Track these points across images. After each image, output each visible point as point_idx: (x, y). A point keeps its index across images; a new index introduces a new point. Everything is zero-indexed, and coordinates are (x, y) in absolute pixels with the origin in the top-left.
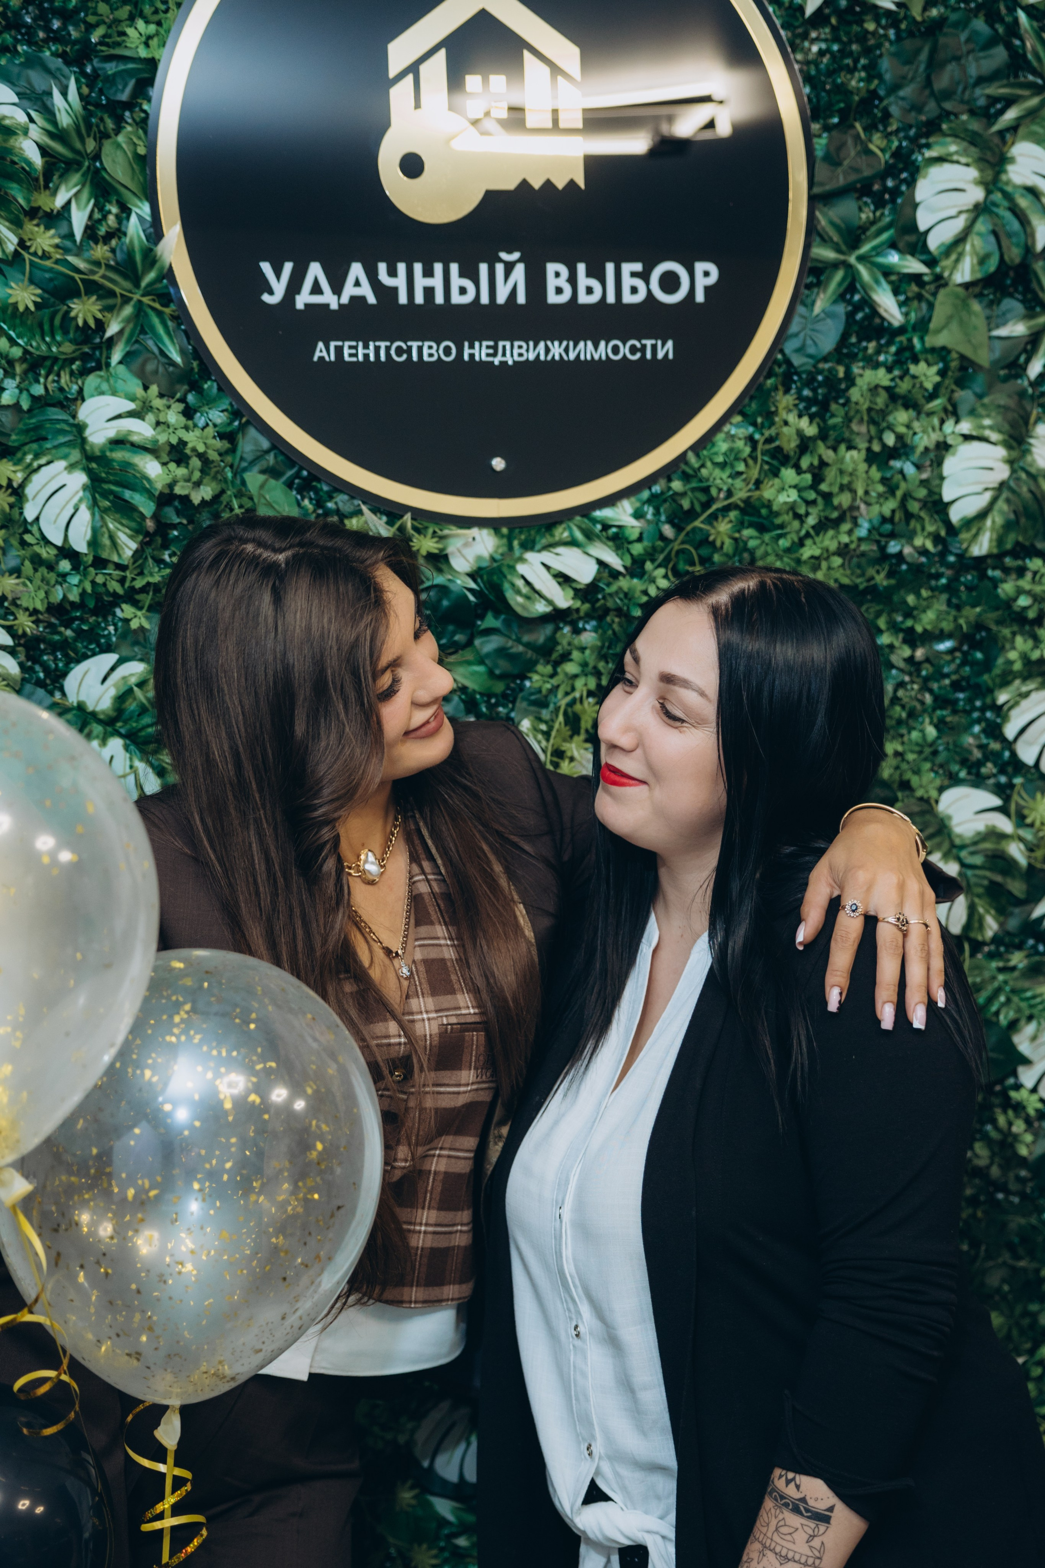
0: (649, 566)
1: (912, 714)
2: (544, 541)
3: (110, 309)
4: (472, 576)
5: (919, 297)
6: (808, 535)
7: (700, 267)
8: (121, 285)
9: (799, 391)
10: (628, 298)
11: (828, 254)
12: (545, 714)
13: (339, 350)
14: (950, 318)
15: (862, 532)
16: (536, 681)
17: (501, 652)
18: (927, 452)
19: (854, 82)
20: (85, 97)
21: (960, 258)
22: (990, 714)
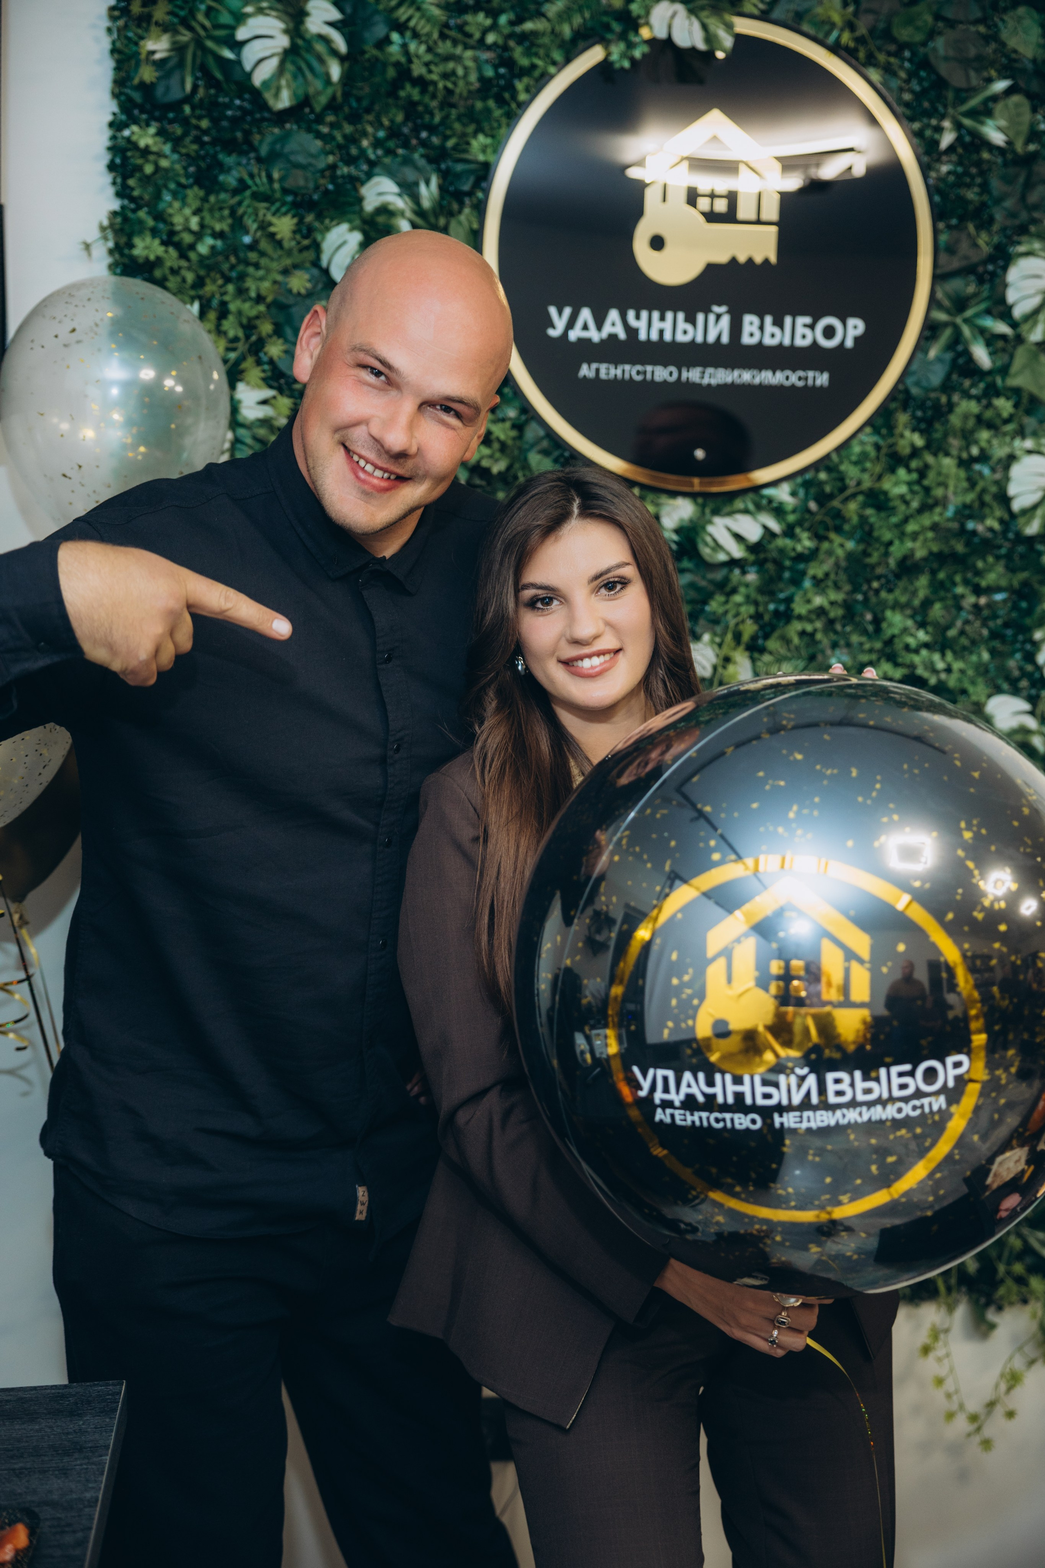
0: (798, 530)
1: (974, 642)
2: (727, 509)
4: (677, 531)
5: (1004, 350)
6: (912, 516)
7: (852, 322)
9: (914, 412)
10: (799, 342)
11: (941, 316)
12: (718, 629)
13: (598, 370)
14: (1024, 367)
15: (950, 512)
16: (715, 605)
17: (692, 585)
18: (1000, 461)
19: (971, 195)
20: (441, 188)
21: (1035, 324)
22: (1028, 647)
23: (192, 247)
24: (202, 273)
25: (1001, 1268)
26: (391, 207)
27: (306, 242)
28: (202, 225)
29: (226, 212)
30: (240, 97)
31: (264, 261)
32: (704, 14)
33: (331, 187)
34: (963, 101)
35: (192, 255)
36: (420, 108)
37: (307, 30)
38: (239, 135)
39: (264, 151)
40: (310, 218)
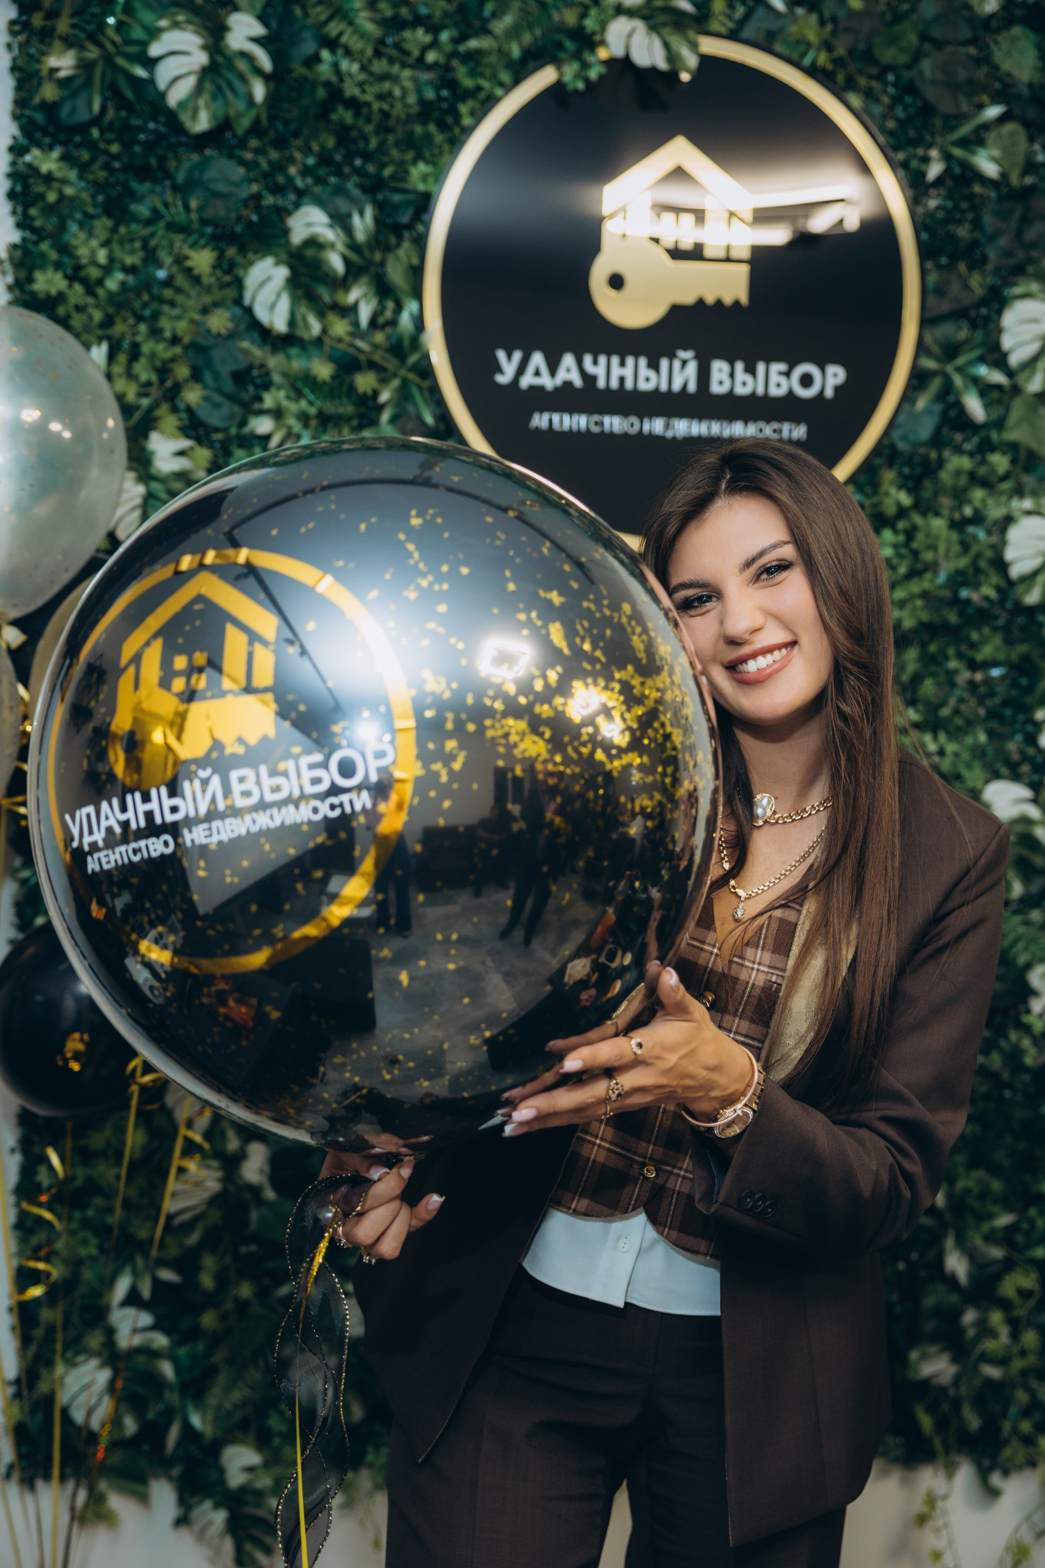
1: (968, 722)
3: (384, 381)
5: (999, 401)
6: (898, 582)
7: (830, 369)
8: (391, 364)
9: (899, 469)
10: (774, 392)
11: (930, 364)
13: (550, 421)
14: (1020, 420)
15: (940, 579)
18: (996, 522)
19: (963, 232)
20: (377, 220)
21: (1033, 373)
22: (1030, 728)
23: (100, 282)
24: (111, 310)
25: (1007, 1427)
26: (321, 240)
27: (227, 278)
28: (111, 259)
29: (137, 245)
30: (155, 120)
31: (180, 299)
32: (666, 31)
33: (255, 218)
34: (953, 129)
35: (101, 292)
36: (354, 133)
37: (228, 47)
38: (153, 161)
39: (181, 177)
40: (231, 252)
